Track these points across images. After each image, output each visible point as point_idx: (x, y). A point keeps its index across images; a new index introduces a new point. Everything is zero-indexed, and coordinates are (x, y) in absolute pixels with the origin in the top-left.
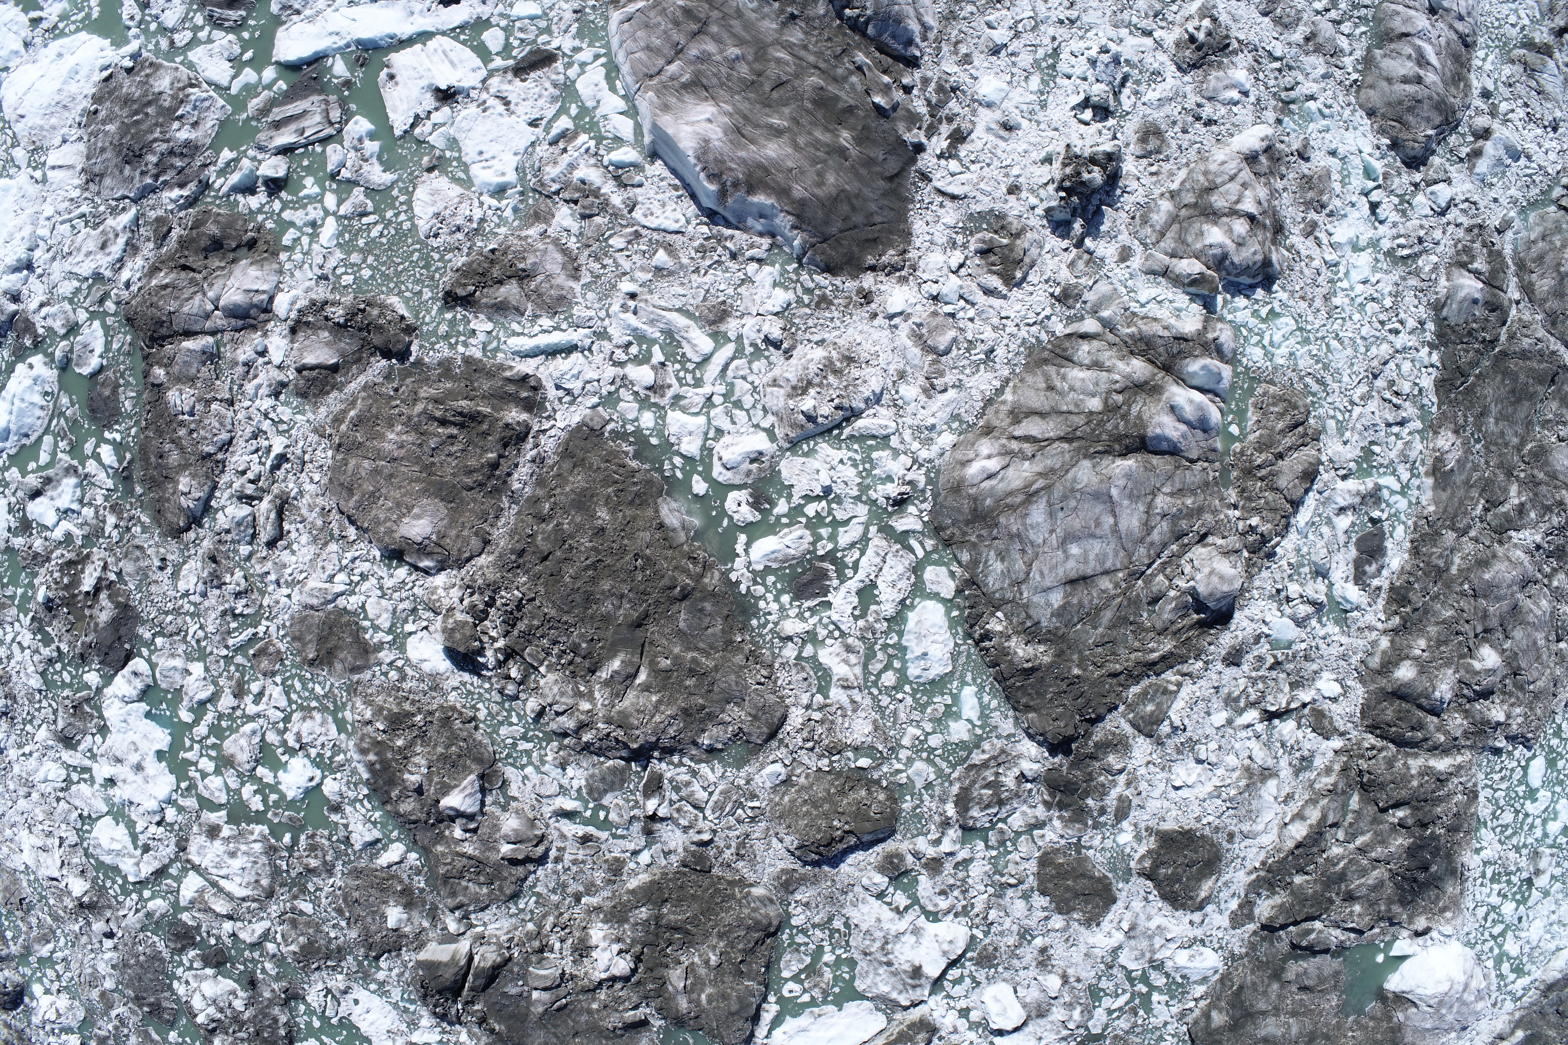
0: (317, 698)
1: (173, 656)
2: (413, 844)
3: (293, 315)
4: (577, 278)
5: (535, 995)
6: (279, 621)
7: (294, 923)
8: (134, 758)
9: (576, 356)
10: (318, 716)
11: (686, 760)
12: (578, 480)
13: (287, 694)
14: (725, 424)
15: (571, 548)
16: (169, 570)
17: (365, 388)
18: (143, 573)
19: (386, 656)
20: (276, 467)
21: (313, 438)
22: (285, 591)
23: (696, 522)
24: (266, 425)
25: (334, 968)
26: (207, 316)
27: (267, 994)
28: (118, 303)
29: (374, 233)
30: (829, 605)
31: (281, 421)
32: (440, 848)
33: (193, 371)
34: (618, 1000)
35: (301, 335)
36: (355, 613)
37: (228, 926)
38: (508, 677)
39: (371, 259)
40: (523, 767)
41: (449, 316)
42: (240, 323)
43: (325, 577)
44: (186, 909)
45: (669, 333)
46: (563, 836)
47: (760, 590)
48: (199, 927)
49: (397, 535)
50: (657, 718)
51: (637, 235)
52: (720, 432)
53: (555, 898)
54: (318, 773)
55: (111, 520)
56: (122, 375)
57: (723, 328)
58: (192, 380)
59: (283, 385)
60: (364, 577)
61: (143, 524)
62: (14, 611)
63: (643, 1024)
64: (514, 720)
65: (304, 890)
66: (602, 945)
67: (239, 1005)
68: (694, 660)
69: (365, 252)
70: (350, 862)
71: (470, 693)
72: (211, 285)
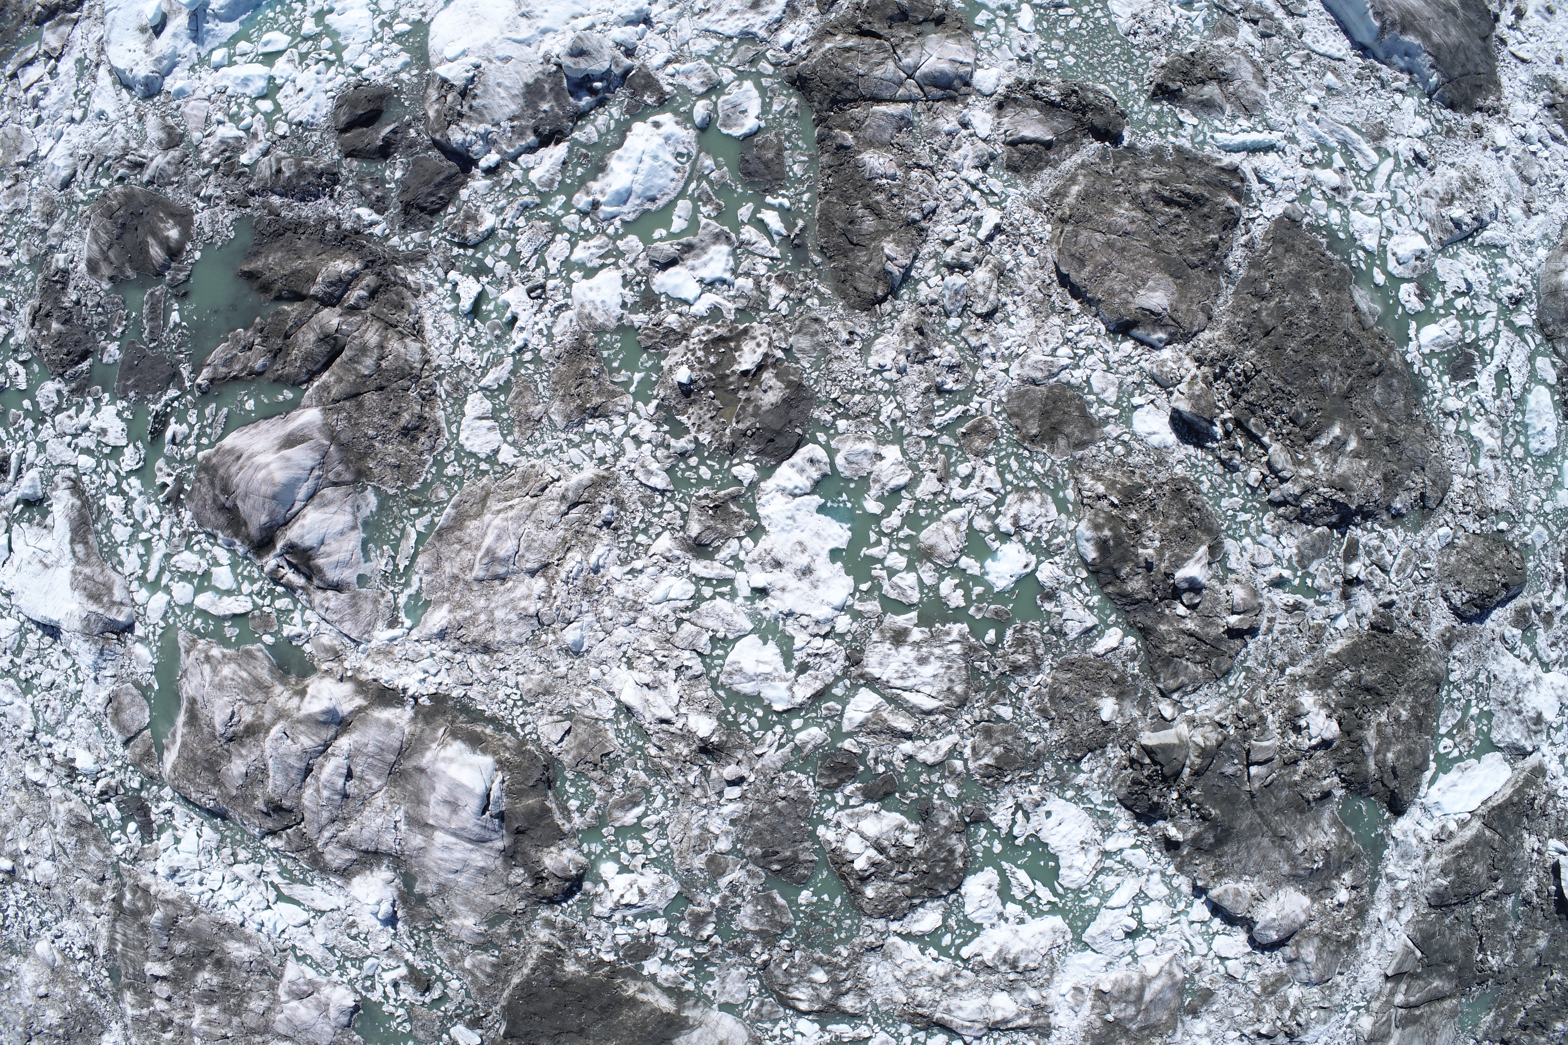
0: (1036, 478)
1: (860, 439)
2: (1132, 628)
3: (1001, 90)
4: (1265, 88)
5: (1254, 770)
6: (995, 397)
7: (988, 734)
8: (802, 560)
9: (1272, 155)
10: (1037, 497)
11: (1376, 526)
12: (1291, 264)
13: (1001, 474)
14: (1394, 227)
15: (1291, 323)
16: (858, 345)
17: (1083, 166)
18: (824, 349)
19: (1112, 430)
20: (991, 238)
21: (1029, 212)
22: (1004, 365)
23: (1379, 309)
24: (975, 196)
25: (1028, 779)
26: (901, 83)
27: (944, 822)
28: (775, 65)
29: (1074, 23)
30: (1475, 385)
31: (992, 193)
32: (1163, 628)
33: (887, 136)
34: (1318, 768)
35: (1009, 111)
36: (1079, 388)
37: (907, 747)
38: (1234, 448)
39: (1072, 48)
40: (1241, 538)
41: (1156, 107)
42: (939, 93)
43: (1048, 350)
44: (850, 735)
45: (1344, 144)
46: (1274, 607)
47: (1427, 371)
48: (866, 753)
49: (1132, 307)
50: (1369, 482)
51: (1308, 57)
52: (1390, 232)
53: (1262, 671)
54: (1033, 558)
55: (777, 291)
56: (788, 138)
57: (1383, 144)
58: (885, 145)
59: (993, 157)
60: (1089, 351)
61: (821, 296)
62: (628, 400)
63: (1327, 795)
64: (1235, 491)
65: (1003, 692)
66: (1315, 710)
67: (908, 839)
68: (1390, 430)
69: (1067, 40)
70: (1062, 654)
71: (1194, 465)
72: (907, 52)
